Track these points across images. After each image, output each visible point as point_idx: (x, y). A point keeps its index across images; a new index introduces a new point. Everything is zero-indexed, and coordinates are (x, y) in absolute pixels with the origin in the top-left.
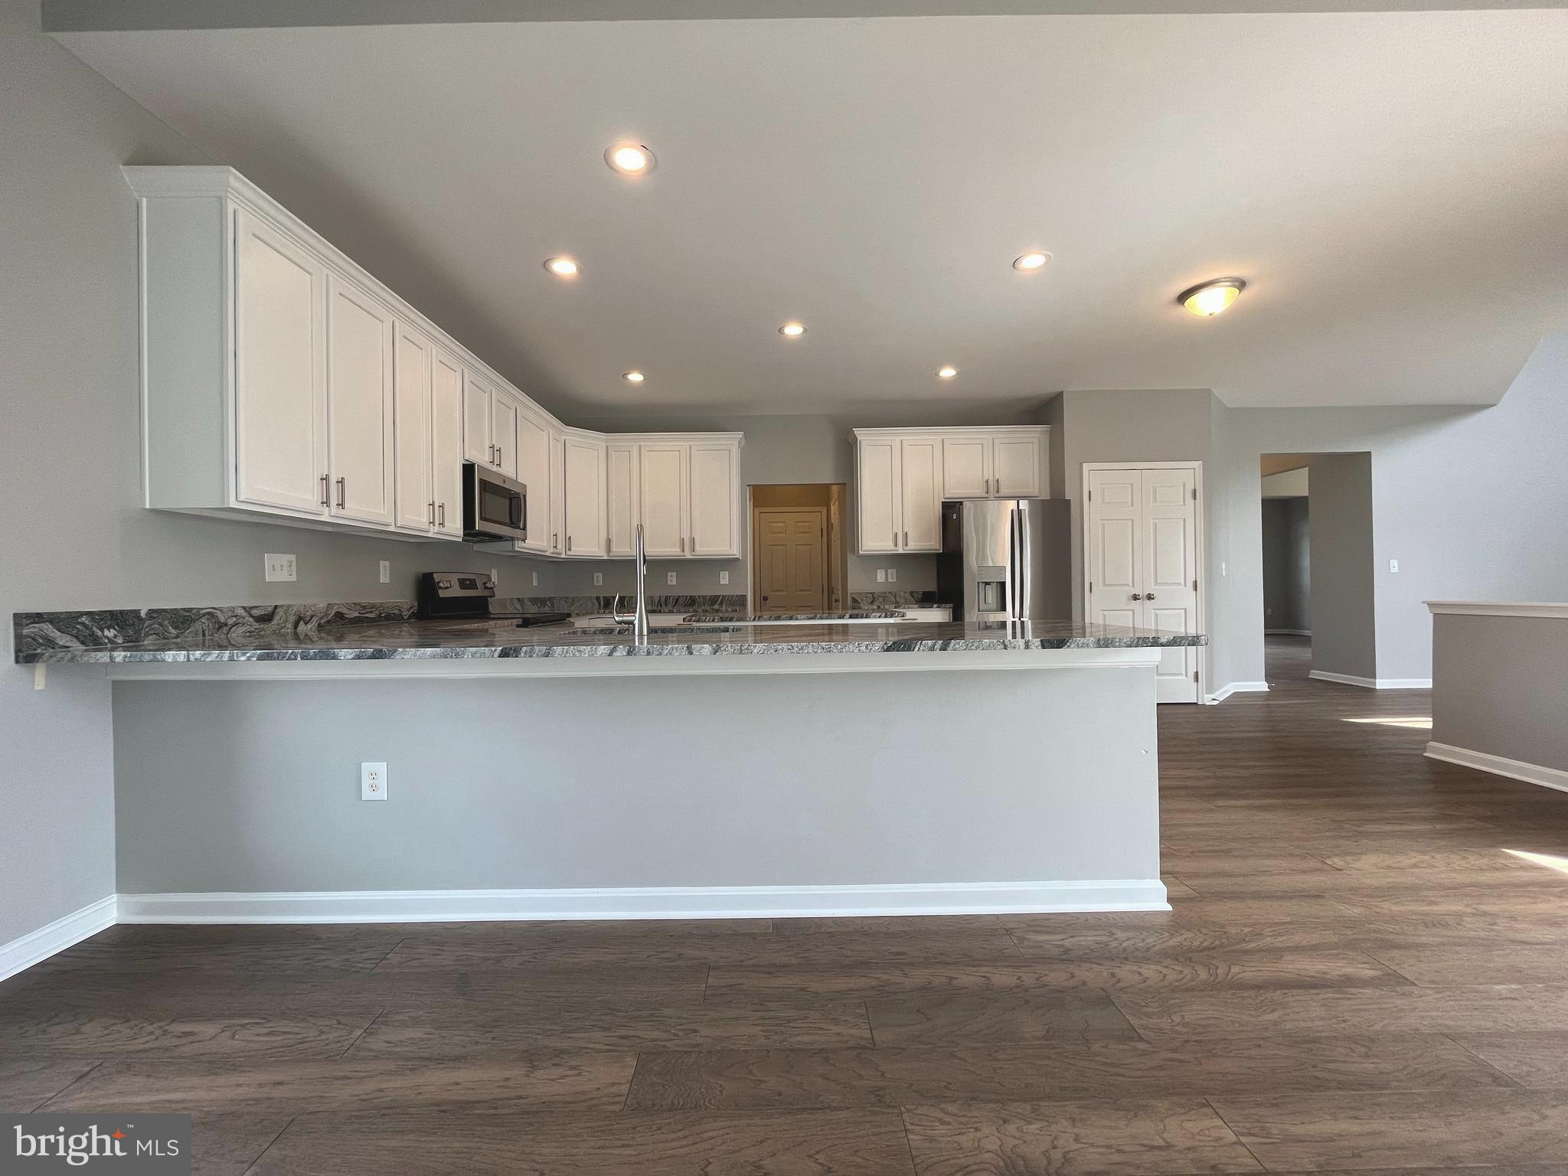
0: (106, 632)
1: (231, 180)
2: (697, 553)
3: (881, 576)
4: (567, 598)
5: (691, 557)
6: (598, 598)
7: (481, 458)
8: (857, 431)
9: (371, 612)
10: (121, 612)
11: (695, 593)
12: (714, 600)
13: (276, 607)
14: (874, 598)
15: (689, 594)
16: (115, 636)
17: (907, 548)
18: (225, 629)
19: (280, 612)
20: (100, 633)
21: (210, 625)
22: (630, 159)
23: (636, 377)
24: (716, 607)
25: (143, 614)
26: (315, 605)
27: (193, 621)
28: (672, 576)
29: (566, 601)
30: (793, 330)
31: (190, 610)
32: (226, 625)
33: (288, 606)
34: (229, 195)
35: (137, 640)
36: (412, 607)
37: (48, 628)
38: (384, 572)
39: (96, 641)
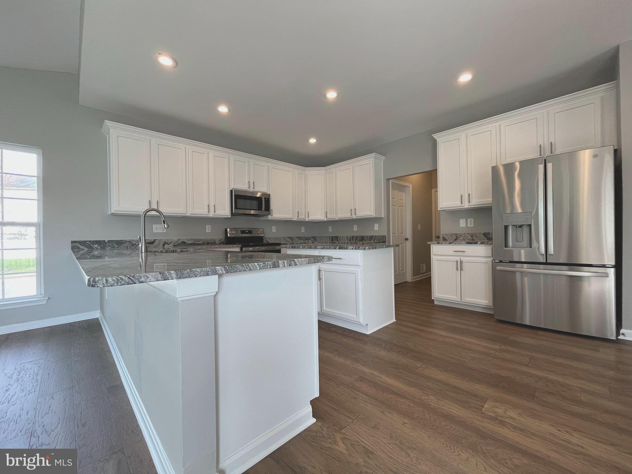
0: (95, 246)
1: (108, 124)
2: (357, 216)
3: (462, 223)
4: (320, 237)
5: (355, 218)
6: (329, 237)
7: (242, 186)
8: (435, 136)
9: (199, 242)
10: (100, 241)
11: (364, 235)
12: (371, 238)
13: (155, 240)
14: (457, 237)
15: (361, 235)
16: (98, 247)
17: (471, 204)
18: (135, 246)
19: (157, 241)
20: (93, 246)
21: (130, 245)
22: (166, 61)
23: (313, 141)
24: (372, 241)
25: (106, 241)
26: (172, 239)
27: (123, 243)
28: (355, 227)
29: (320, 238)
30: (332, 95)
31: (122, 240)
32: (136, 245)
33: (160, 240)
34: (109, 128)
35: (104, 248)
36: (221, 240)
37: (78, 245)
38: (208, 229)
39: (92, 248)
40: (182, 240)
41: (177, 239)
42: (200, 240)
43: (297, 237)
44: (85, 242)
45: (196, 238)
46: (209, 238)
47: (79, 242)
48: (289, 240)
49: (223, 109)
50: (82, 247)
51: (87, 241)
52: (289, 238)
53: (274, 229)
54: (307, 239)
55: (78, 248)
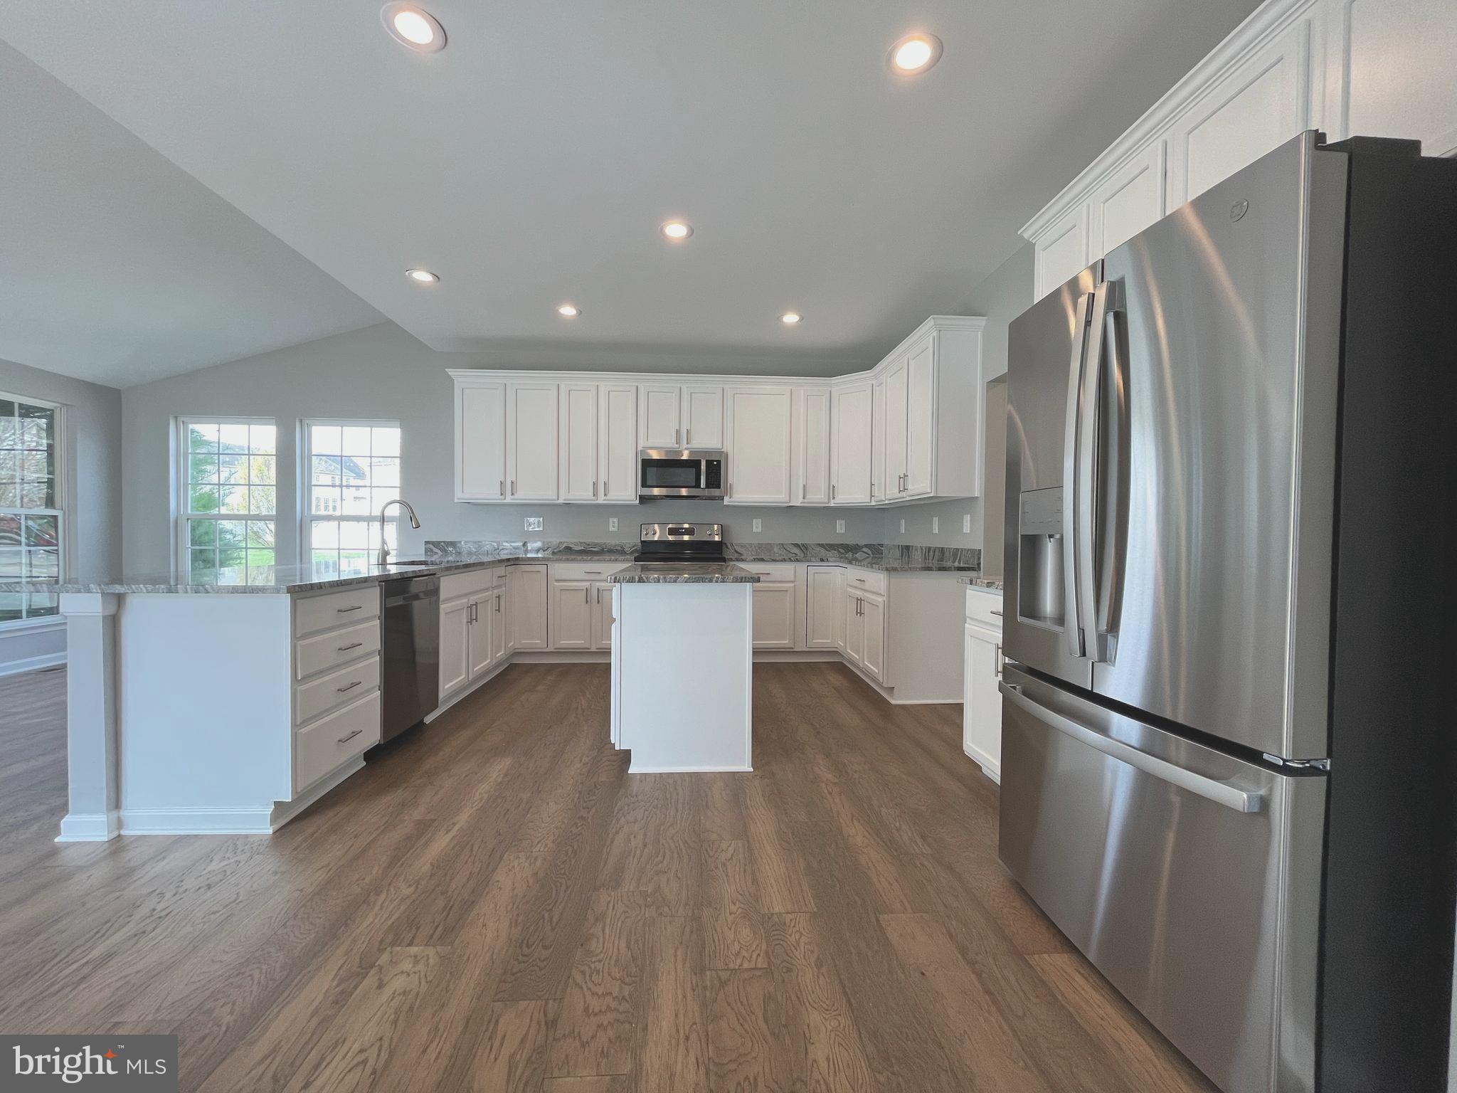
7: (664, 441)
26: (551, 542)
36: (634, 547)
37: (431, 546)
38: (613, 524)
39: (446, 551)
40: (565, 545)
41: (558, 541)
42: (597, 544)
43: (819, 544)
44: (439, 542)
45: (588, 540)
46: (612, 542)
47: (432, 543)
48: (796, 550)
49: (568, 311)
50: (435, 550)
51: (441, 542)
52: (797, 545)
53: (757, 525)
54: (851, 551)
55: (432, 551)
